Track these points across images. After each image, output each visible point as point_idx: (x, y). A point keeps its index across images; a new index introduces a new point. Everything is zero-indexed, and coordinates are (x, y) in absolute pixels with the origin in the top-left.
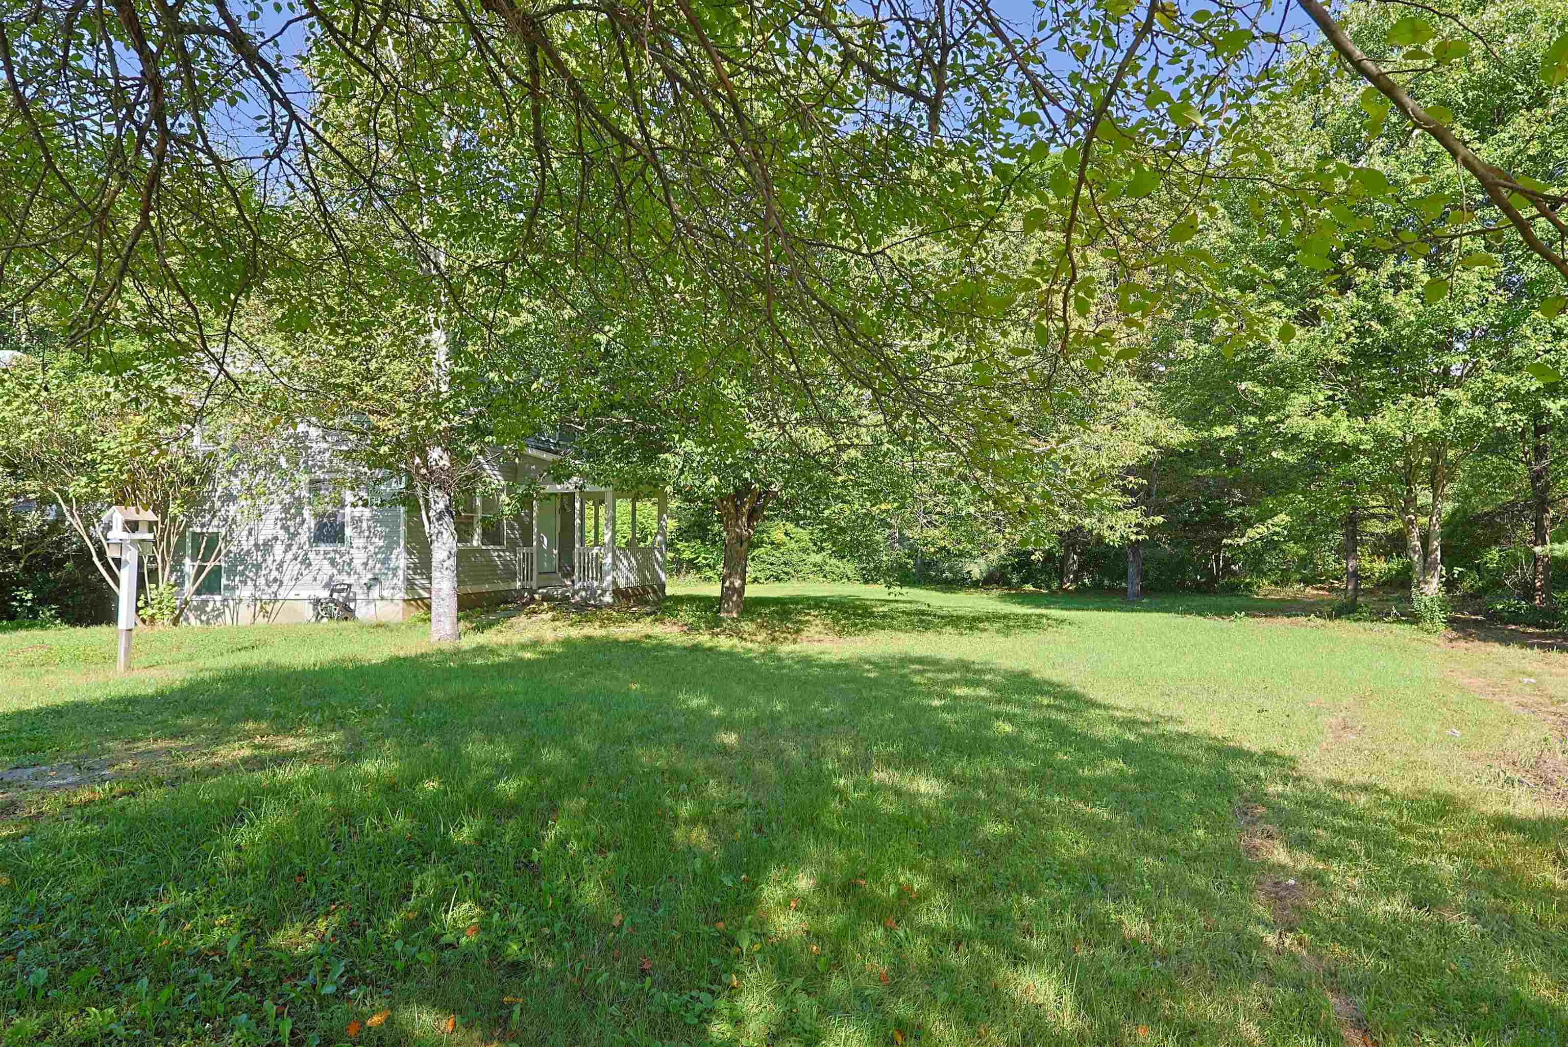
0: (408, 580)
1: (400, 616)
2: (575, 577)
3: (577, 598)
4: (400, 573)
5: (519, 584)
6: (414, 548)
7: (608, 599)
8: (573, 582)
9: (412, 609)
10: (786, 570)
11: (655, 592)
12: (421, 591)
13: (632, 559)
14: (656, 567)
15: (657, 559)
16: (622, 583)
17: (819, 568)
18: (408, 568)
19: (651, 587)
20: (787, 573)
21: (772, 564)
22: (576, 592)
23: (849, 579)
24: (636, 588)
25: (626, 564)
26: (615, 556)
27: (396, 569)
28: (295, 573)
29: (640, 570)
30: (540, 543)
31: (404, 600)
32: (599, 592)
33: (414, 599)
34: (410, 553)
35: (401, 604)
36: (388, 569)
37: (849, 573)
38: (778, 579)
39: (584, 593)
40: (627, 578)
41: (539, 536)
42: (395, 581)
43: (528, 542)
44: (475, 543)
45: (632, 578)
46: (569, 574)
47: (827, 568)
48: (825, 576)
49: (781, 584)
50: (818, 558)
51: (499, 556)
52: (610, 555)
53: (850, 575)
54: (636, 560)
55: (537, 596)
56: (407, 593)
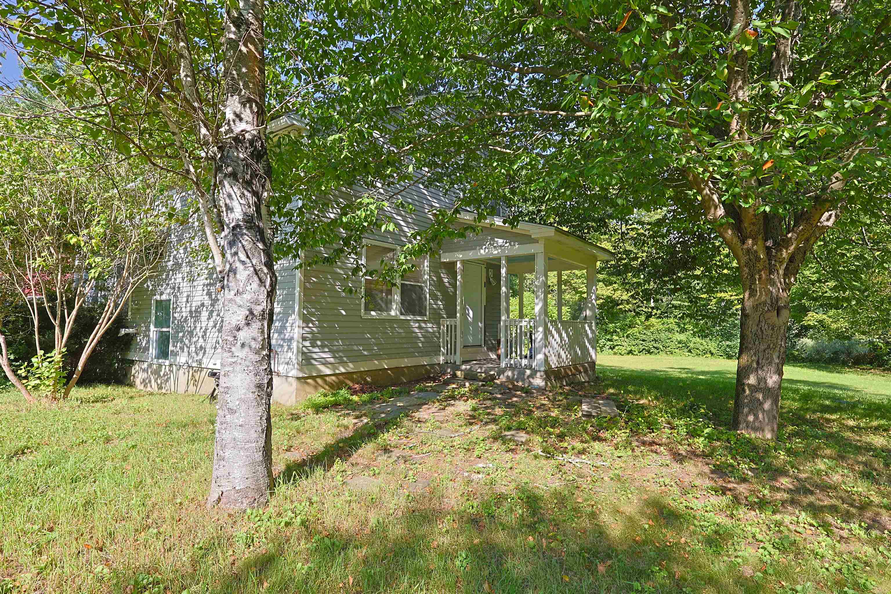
0: (303, 353)
1: (294, 399)
2: (502, 351)
3: (503, 378)
4: (294, 345)
5: (442, 358)
6: (313, 314)
7: (538, 381)
8: (499, 356)
9: (308, 389)
10: (655, 345)
11: (586, 371)
12: (322, 368)
13: (564, 335)
14: (587, 344)
15: (587, 335)
16: (554, 363)
17: (684, 345)
18: (304, 339)
19: (583, 366)
20: (657, 348)
21: (644, 340)
22: (502, 372)
23: (712, 354)
24: (568, 367)
25: (558, 340)
26: (547, 332)
27: (291, 339)
28: (214, 341)
29: (571, 348)
30: (464, 315)
31: (298, 378)
32: (528, 372)
33: (313, 378)
34: (306, 320)
35: (294, 383)
36: (283, 339)
37: (712, 349)
38: (649, 352)
39: (510, 373)
40: (559, 356)
41: (464, 309)
42: (290, 354)
43: (452, 314)
44: (393, 313)
45: (563, 356)
46: (495, 348)
47: (692, 345)
48: (690, 351)
49: (652, 356)
50: (682, 337)
51: (420, 327)
52: (541, 329)
53: (714, 351)
54: (568, 335)
55: (459, 373)
56: (301, 370)
